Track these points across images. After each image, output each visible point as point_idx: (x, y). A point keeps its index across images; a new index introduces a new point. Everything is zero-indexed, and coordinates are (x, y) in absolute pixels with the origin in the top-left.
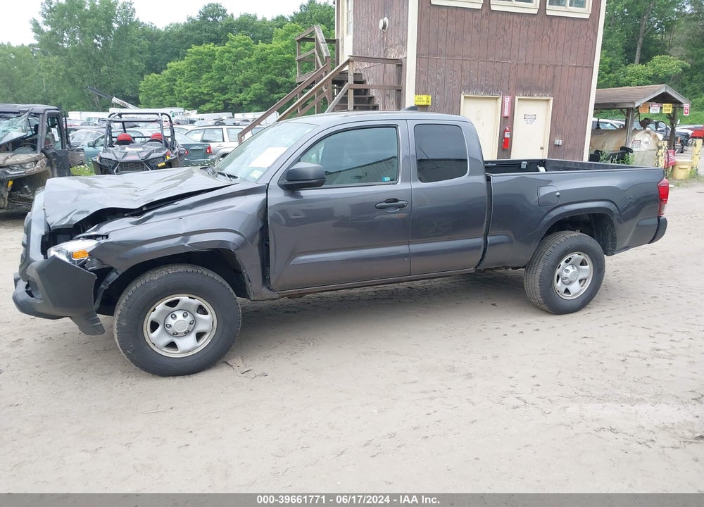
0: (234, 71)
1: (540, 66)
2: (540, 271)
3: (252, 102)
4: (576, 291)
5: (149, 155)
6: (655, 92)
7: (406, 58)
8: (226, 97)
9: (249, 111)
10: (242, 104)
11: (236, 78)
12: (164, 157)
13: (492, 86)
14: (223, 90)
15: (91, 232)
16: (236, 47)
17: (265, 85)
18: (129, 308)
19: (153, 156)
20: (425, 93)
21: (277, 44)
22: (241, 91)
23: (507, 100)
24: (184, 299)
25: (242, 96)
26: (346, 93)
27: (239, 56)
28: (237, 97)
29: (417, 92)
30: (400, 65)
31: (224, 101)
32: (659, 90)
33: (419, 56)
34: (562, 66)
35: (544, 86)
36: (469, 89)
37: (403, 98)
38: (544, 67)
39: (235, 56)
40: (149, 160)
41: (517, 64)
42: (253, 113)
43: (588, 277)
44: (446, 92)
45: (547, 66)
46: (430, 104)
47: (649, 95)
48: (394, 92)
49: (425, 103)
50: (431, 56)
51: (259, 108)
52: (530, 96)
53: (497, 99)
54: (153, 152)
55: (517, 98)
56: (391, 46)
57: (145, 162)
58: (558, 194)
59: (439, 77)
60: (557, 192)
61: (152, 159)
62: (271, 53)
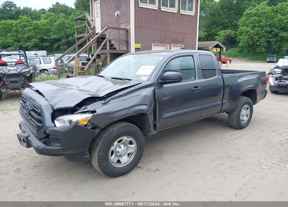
0: (22, 33)
1: (179, 33)
2: (236, 113)
3: (32, 47)
4: (245, 120)
5: (21, 70)
6: (215, 44)
7: (130, 28)
8: (20, 44)
9: (32, 50)
10: (28, 47)
11: (24, 36)
12: (29, 71)
13: (163, 40)
14: (19, 41)
15: (82, 109)
16: (24, 22)
17: (39, 39)
18: (104, 146)
19: (23, 71)
20: (138, 43)
21: (43, 21)
22: (27, 42)
23: (168, 46)
24: (125, 138)
25: (28, 44)
26: (106, 43)
27: (25, 26)
28: (26, 44)
29: (135, 43)
30: (127, 32)
31: (19, 46)
32: (216, 43)
33: (135, 28)
34: (186, 33)
35: (180, 41)
36: (155, 41)
37: (129, 45)
38: (180, 33)
39: (23, 26)
40: (22, 73)
41: (171, 32)
42: (35, 51)
43: (249, 114)
44: (146, 42)
45: (181, 33)
46: (140, 47)
47: (213, 45)
48: (125, 42)
49: (139, 47)
50: (140, 28)
51: (36, 49)
52: (176, 44)
53: (164, 46)
54: (23, 69)
55: (172, 45)
56: (122, 23)
57: (20, 74)
58: (242, 82)
59: (143, 37)
60: (241, 81)
61: (24, 72)
62: (41, 25)
